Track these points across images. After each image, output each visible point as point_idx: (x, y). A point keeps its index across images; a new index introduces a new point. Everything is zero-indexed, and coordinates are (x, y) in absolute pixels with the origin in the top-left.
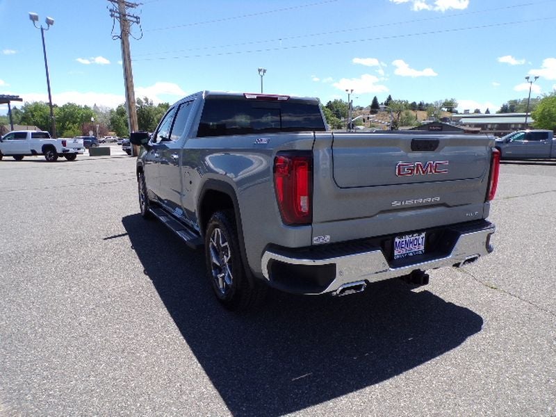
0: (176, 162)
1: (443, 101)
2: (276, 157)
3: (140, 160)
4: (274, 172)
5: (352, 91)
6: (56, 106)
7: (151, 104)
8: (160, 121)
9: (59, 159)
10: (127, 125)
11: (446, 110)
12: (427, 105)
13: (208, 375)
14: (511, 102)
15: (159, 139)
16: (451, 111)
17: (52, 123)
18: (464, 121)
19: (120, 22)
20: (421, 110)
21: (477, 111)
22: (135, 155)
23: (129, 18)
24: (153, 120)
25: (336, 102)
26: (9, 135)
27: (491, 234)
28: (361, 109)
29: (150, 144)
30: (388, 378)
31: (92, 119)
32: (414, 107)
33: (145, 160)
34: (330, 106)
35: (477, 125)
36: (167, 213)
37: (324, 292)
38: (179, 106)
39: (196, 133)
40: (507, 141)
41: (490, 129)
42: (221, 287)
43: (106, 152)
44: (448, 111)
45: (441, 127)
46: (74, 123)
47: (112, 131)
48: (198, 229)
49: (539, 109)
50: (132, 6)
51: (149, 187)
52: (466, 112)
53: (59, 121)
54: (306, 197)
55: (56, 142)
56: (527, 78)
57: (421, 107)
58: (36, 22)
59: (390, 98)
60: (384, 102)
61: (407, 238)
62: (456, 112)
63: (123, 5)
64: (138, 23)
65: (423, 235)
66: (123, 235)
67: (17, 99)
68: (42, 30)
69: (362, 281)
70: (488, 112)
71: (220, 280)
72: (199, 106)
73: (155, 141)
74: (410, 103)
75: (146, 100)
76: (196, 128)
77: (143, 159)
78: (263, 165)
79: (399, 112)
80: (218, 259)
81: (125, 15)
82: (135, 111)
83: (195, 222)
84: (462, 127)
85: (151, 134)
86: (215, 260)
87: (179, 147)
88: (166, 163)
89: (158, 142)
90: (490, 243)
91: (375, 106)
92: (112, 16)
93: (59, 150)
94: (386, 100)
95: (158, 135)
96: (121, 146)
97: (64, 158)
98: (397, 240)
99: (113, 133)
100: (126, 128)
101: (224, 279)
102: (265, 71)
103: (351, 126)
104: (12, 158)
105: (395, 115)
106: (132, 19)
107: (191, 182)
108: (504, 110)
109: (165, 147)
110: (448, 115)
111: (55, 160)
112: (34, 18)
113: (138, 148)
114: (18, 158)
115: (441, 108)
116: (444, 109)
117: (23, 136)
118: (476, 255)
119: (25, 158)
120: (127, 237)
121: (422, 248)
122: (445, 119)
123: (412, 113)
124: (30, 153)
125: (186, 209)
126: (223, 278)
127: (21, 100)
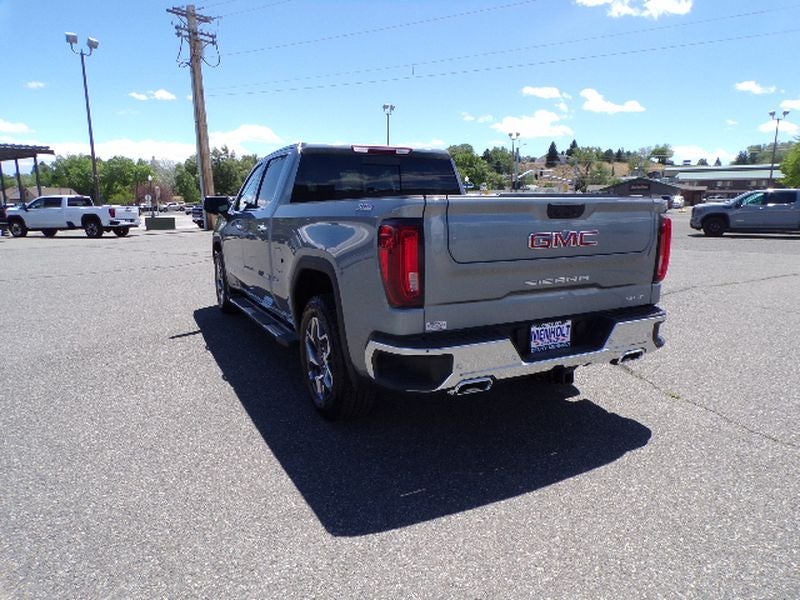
0: (264, 236)
1: (653, 148)
2: (380, 227)
3: (217, 234)
4: (379, 244)
5: (518, 135)
6: (99, 160)
7: (232, 156)
8: (245, 180)
9: (105, 234)
10: (198, 187)
11: (657, 160)
12: (629, 153)
13: (300, 490)
14: (750, 148)
15: (243, 206)
16: (663, 162)
17: (95, 185)
18: (681, 176)
19: (190, 42)
20: (619, 161)
21: (703, 162)
22: (209, 228)
23: (202, 37)
24: (235, 179)
25: (496, 151)
26: (36, 202)
27: (661, 322)
28: (533, 160)
29: (231, 212)
30: (518, 495)
31: (150, 178)
32: (608, 156)
33: (224, 234)
34: (487, 156)
35: (702, 183)
36: (253, 303)
37: (439, 388)
38: (269, 162)
39: (290, 197)
40: (737, 205)
41: (720, 188)
42: (319, 391)
43: (169, 224)
44: (659, 162)
45: (649, 185)
46: (125, 183)
47: (178, 195)
48: (291, 321)
49: (791, 159)
50: (206, 20)
51: (229, 269)
52: (687, 163)
53: (103, 181)
54: (416, 274)
55: (100, 210)
56: (773, 114)
57: (620, 157)
58: (74, 44)
59: (574, 144)
60: (565, 151)
61: (548, 326)
62: (672, 164)
63: (193, 20)
64: (213, 43)
65: (569, 323)
66: (195, 333)
67: (47, 151)
68: (82, 55)
69: (486, 377)
70: (718, 162)
71: (318, 383)
72: (293, 163)
73: (237, 208)
74: (604, 151)
75: (226, 150)
76: (290, 191)
77: (222, 233)
78: (365, 237)
79: (588, 164)
80: (316, 357)
81: (196, 34)
82: (209, 165)
83: (288, 312)
84: (678, 186)
85: (231, 198)
86: (312, 360)
87: (268, 216)
88: (253, 238)
89: (241, 210)
90: (660, 334)
91: (552, 157)
92: (179, 34)
93: (105, 222)
94: (569, 147)
95: (242, 201)
96: (191, 216)
97: (112, 234)
98: (534, 329)
99: (178, 198)
100: (198, 191)
101: (323, 382)
102: (392, 108)
103: (517, 186)
104: (40, 233)
105: (583, 169)
106: (206, 38)
107: (282, 261)
108: (742, 160)
109: (251, 217)
110: (660, 168)
111: (99, 236)
112: (71, 40)
113: (214, 218)
114: (50, 233)
115: (649, 158)
116: (653, 159)
117: (57, 202)
118: (640, 350)
119: (59, 233)
120: (200, 335)
121: (568, 339)
122: (654, 174)
123: (607, 166)
124: (66, 225)
125: (276, 296)
126: (321, 380)
127: (52, 152)
